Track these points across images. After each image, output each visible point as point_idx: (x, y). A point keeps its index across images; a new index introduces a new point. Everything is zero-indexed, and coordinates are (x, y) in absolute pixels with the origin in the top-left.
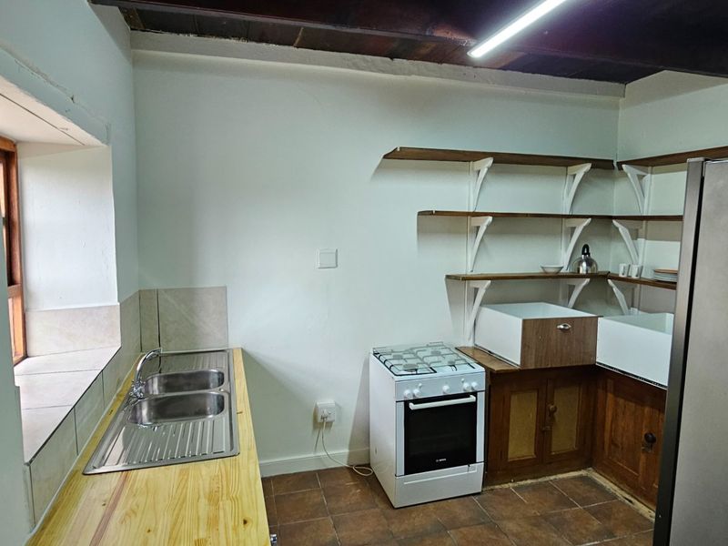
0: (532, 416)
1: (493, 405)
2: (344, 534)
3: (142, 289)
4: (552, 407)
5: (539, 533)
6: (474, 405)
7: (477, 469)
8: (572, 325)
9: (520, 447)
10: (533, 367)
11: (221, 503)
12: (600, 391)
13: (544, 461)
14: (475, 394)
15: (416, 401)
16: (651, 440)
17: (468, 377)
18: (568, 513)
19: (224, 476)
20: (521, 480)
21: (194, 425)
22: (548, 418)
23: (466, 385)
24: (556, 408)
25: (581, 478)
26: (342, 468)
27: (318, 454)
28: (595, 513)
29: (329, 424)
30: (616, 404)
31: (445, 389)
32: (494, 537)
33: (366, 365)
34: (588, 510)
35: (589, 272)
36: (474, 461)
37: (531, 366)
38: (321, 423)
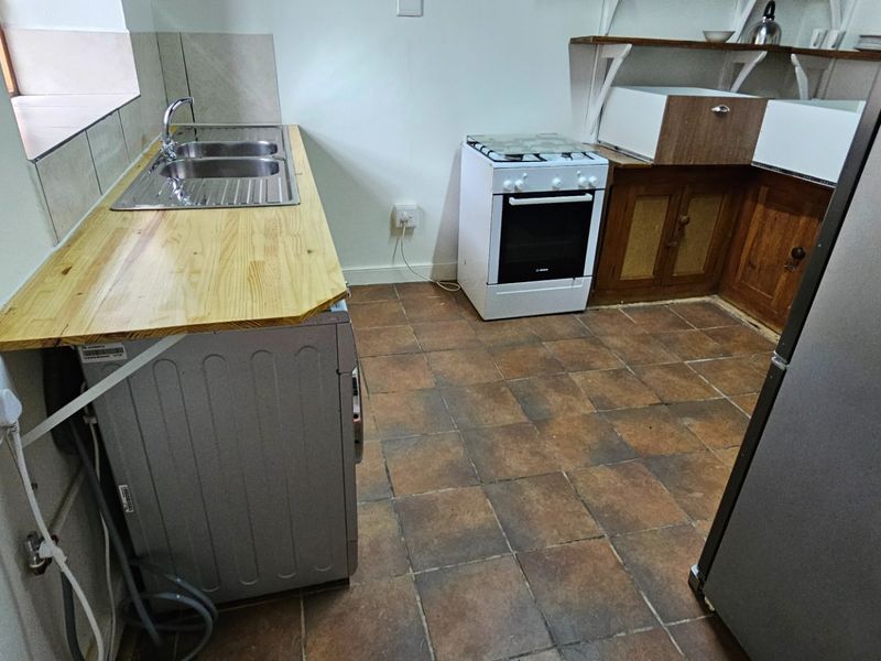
0: (659, 227)
1: (611, 211)
2: (426, 339)
3: (159, 31)
4: (685, 218)
5: (644, 348)
6: (589, 205)
7: (583, 284)
8: (732, 109)
9: (637, 264)
10: (671, 163)
11: (280, 238)
12: (749, 203)
13: (664, 282)
14: (592, 192)
15: (518, 195)
16: (798, 256)
17: (586, 170)
18: (682, 333)
19: (283, 221)
20: (632, 303)
21: (242, 182)
22: (676, 233)
23: (582, 180)
24: (689, 219)
25: (703, 304)
26: (424, 283)
27: (397, 266)
28: (714, 336)
29: (410, 231)
30: (765, 216)
31: (556, 183)
32: (594, 350)
33: (458, 158)
34: (706, 332)
35: (769, 42)
36: (581, 275)
37: (668, 161)
38: (400, 228)
